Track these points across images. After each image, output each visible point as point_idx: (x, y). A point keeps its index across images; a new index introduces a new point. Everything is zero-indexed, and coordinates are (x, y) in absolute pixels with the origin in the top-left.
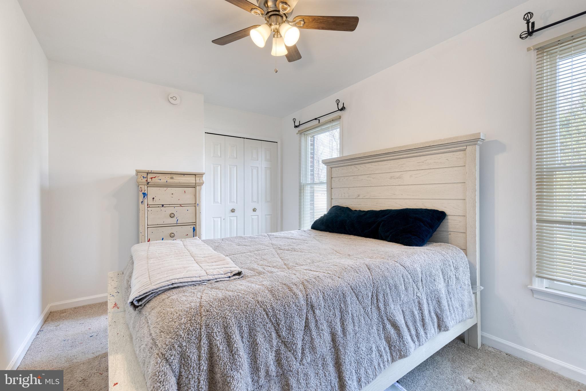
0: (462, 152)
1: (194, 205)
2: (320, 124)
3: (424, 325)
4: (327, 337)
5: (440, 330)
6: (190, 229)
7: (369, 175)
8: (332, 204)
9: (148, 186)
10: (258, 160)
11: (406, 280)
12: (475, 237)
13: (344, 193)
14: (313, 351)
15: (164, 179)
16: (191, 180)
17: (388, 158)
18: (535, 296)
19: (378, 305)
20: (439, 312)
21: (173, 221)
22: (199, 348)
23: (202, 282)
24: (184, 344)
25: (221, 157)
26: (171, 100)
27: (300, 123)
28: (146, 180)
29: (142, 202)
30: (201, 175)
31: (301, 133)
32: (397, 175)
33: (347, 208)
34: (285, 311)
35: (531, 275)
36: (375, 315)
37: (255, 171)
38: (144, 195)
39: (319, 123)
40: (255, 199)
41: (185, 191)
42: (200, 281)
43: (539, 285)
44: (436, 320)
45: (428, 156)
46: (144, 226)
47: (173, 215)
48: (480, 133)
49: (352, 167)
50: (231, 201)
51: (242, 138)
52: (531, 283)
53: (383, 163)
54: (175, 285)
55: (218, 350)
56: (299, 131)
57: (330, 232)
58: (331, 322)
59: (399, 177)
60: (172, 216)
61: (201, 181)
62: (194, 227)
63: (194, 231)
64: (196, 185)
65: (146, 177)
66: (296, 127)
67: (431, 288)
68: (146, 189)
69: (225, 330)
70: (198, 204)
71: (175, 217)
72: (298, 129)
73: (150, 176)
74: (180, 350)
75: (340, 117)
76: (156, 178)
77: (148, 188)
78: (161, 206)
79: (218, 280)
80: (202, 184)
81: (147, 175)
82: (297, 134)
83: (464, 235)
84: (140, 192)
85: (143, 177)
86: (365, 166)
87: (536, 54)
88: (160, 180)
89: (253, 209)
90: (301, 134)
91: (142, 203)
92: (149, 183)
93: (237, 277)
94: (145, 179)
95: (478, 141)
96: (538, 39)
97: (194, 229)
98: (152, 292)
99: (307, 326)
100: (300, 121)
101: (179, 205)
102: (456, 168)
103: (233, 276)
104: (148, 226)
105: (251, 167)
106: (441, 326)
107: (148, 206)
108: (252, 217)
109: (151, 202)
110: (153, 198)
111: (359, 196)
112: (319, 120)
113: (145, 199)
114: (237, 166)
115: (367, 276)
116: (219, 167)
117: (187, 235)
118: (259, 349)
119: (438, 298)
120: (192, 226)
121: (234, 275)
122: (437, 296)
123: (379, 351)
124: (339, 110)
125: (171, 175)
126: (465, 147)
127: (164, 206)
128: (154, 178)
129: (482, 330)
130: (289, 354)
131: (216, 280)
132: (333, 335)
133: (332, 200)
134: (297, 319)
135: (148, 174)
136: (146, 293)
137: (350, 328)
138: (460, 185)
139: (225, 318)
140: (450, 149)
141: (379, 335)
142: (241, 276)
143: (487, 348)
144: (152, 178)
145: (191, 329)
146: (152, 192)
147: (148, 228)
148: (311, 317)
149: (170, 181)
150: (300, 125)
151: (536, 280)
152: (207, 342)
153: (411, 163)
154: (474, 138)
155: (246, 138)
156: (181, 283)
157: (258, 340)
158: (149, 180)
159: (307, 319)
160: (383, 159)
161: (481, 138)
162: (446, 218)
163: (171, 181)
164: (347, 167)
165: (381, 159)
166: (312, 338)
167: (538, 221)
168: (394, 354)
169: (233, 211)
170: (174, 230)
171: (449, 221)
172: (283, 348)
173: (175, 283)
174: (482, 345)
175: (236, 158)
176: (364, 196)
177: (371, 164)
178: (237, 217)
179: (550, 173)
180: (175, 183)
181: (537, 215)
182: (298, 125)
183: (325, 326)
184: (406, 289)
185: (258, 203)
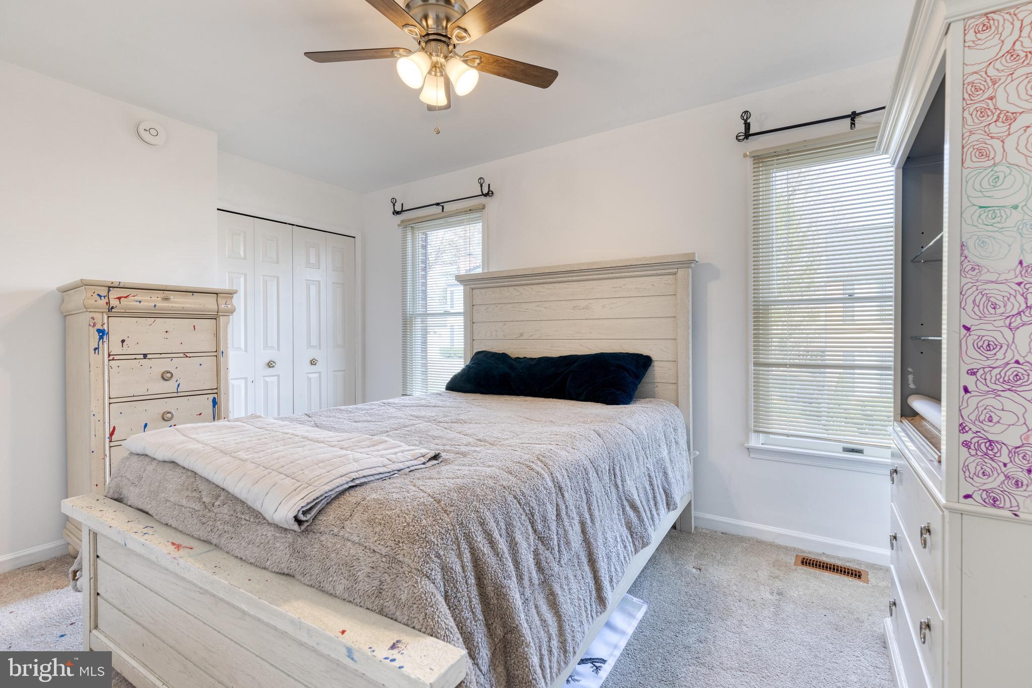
0: (671, 277)
1: (215, 354)
2: (443, 214)
3: (656, 504)
4: (578, 528)
5: (669, 509)
6: (205, 402)
7: (537, 304)
8: (474, 348)
9: (111, 314)
10: (319, 268)
11: (636, 447)
12: (689, 389)
13: (496, 331)
14: (568, 546)
15: (148, 301)
16: (209, 304)
17: (570, 278)
18: (752, 455)
19: (615, 482)
20: (667, 487)
21: (170, 386)
22: (460, 556)
23: (392, 473)
24: (442, 553)
25: (245, 258)
26: (145, 135)
27: (402, 207)
28: (107, 303)
29: (95, 349)
30: (230, 294)
31: (404, 224)
32: (583, 304)
33: (504, 354)
34: (536, 496)
35: (747, 431)
36: (614, 496)
37: (313, 289)
38: (101, 334)
39: (443, 211)
40: (314, 342)
41: (194, 326)
42: (389, 472)
43: (756, 441)
44: (664, 497)
45: (628, 279)
46: (101, 402)
47: (169, 375)
48: (694, 253)
49: (511, 289)
50: (266, 346)
51: (289, 224)
52: (747, 439)
53: (561, 285)
54: (358, 482)
55: (484, 554)
56: (402, 222)
57: (482, 393)
58: (579, 508)
59: (586, 308)
60: (166, 377)
61: (229, 306)
62: (214, 399)
63: (214, 406)
64: (219, 314)
65: (104, 297)
66: (396, 213)
67: (657, 456)
68: (105, 321)
69: (482, 528)
70: (222, 352)
71: (174, 379)
72: (399, 218)
73: (114, 294)
74: (439, 561)
75: (484, 207)
76: (130, 298)
77: (110, 318)
78: (142, 356)
79: (412, 468)
80: (232, 311)
81: (109, 291)
82: (399, 226)
83: (674, 386)
84: (91, 328)
85: (98, 295)
86: (532, 289)
87: (752, 162)
88: (140, 302)
89: (311, 361)
90: (405, 227)
91: (97, 351)
92: (112, 308)
93: (435, 462)
94: (104, 301)
95: (692, 263)
96: (755, 144)
97: (215, 402)
98: (326, 495)
99: (558, 515)
100: (402, 204)
101: (182, 355)
102: (663, 298)
103: (428, 461)
104: (112, 401)
105: (306, 280)
106: (670, 505)
107: (111, 358)
108: (308, 377)
109: (116, 349)
110: (123, 341)
111: (522, 335)
112: (443, 207)
113: (103, 342)
114: (278, 278)
115: (600, 445)
116: (242, 279)
117: (200, 414)
118: (520, 549)
119: (664, 469)
120: (211, 397)
121: (430, 459)
122: (663, 467)
123: (623, 541)
124: (483, 195)
125: (165, 292)
126: (676, 270)
127: (149, 356)
128: (125, 297)
129: (695, 509)
130: (548, 554)
131: (408, 470)
132: (583, 524)
133: (474, 342)
134: (548, 505)
135: (111, 289)
136: (317, 498)
137: (596, 513)
138: (670, 320)
139: (477, 511)
140: (658, 272)
141: (620, 520)
142: (440, 460)
143: (700, 530)
144: (119, 298)
145: (443, 531)
146: (118, 327)
147: (110, 404)
148: (561, 503)
149: (161, 304)
150: (402, 211)
151: (753, 436)
152: (467, 547)
153: (605, 287)
154: (688, 259)
155: (297, 226)
156: (364, 477)
157: (517, 538)
158: (114, 302)
159: (557, 505)
160: (562, 279)
161: (697, 260)
162: (652, 365)
163: (165, 304)
164: (502, 289)
165: (559, 279)
166: (565, 530)
167: (756, 364)
168: (637, 543)
169: (270, 365)
170: (170, 405)
171: (656, 368)
172: (540, 546)
173: (357, 478)
174: (696, 527)
175: (278, 262)
176: (531, 336)
177: (542, 285)
178: (278, 376)
179: (767, 307)
180: (174, 310)
181: (754, 358)
182: (400, 210)
183: (574, 514)
184: (637, 459)
185: (320, 349)
